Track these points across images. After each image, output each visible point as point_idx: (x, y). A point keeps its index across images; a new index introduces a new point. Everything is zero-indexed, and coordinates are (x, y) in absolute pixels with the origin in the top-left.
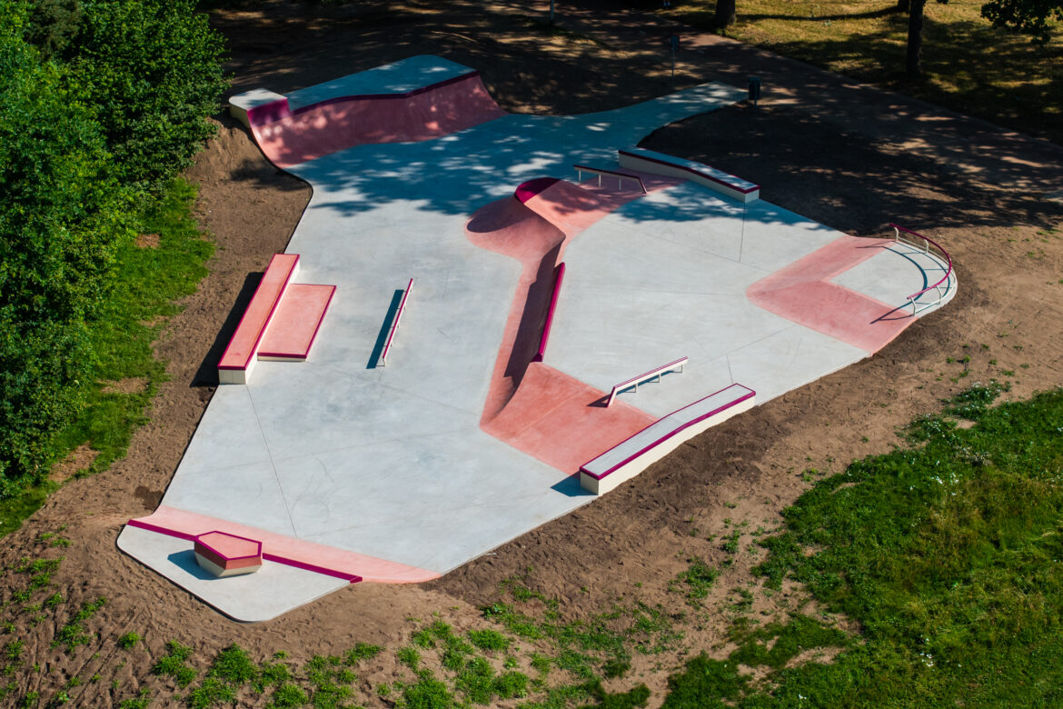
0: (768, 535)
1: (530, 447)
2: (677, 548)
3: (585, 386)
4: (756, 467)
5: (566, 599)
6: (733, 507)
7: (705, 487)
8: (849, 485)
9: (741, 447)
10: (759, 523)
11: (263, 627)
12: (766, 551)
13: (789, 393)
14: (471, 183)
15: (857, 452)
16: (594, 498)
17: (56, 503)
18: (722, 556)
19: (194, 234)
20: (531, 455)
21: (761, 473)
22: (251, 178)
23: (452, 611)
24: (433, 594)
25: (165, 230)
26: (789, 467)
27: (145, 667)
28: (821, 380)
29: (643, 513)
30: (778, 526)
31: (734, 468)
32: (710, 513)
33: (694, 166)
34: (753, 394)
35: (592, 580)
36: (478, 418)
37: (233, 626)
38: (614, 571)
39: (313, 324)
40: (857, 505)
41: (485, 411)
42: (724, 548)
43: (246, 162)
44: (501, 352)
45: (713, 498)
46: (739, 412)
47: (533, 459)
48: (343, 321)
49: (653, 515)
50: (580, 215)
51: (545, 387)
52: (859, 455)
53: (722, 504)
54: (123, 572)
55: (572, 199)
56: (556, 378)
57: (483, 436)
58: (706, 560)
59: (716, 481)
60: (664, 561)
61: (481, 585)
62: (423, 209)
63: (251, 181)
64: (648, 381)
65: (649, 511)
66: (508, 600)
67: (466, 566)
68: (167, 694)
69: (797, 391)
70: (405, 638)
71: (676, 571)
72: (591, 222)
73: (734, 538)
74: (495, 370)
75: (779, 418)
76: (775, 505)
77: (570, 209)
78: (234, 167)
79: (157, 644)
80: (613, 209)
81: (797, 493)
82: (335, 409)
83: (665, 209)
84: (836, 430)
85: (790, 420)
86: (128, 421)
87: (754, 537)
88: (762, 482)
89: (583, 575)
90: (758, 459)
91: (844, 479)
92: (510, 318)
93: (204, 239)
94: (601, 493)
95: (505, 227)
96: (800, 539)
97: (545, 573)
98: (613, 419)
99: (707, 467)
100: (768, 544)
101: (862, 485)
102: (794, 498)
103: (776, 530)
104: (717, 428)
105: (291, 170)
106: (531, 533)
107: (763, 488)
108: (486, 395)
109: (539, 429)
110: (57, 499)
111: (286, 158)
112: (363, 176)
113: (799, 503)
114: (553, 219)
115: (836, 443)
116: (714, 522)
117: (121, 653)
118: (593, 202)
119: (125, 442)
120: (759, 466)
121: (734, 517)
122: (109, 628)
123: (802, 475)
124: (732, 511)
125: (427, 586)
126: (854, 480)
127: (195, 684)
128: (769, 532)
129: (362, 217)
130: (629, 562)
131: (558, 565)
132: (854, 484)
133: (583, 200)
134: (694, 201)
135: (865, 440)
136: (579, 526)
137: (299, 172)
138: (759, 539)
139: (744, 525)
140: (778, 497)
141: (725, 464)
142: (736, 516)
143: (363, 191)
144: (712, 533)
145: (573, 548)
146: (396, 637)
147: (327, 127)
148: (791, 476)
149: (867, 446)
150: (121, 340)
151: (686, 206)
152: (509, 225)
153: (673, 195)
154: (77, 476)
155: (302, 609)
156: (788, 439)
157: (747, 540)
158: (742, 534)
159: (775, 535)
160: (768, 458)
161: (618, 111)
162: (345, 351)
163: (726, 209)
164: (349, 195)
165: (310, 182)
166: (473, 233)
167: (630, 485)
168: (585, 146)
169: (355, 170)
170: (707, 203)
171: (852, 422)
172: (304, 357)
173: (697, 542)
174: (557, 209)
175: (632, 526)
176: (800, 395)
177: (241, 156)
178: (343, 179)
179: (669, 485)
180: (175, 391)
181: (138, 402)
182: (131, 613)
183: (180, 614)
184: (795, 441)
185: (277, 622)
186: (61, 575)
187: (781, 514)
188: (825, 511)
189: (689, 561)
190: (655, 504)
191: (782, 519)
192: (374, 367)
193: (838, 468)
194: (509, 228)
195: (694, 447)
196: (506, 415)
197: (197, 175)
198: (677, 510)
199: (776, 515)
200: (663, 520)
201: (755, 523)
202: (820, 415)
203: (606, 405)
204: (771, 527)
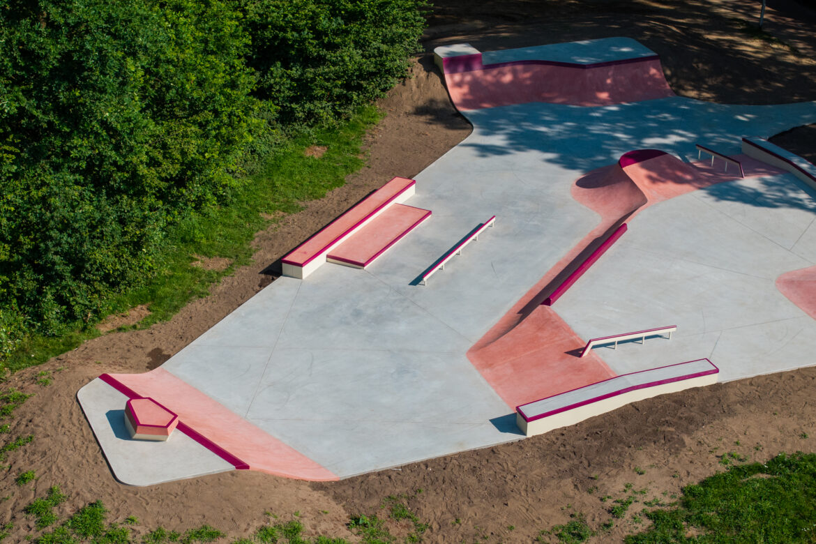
0: (658, 507)
1: (497, 381)
2: (569, 501)
3: (573, 334)
4: (682, 440)
5: (435, 526)
6: (641, 473)
7: (627, 448)
8: (764, 476)
9: (680, 418)
10: (658, 494)
11: (135, 490)
12: (650, 522)
13: (759, 377)
14: (604, 147)
15: (789, 446)
16: (522, 437)
17: (86, 348)
18: (606, 518)
19: (356, 151)
20: (493, 387)
21: (685, 447)
22: (431, 114)
23: (319, 514)
24: (316, 494)
25: (333, 145)
26: (714, 446)
27: (23, 504)
28: (798, 371)
29: (557, 461)
30: (674, 501)
31: (662, 436)
32: (617, 474)
33: (795, 160)
34: (717, 371)
35: (470, 513)
36: (471, 345)
37: (114, 484)
38: (496, 510)
39: (389, 240)
40: (761, 498)
41: (481, 340)
42: (611, 511)
43: (432, 101)
44: (531, 291)
45: (628, 461)
46: (699, 385)
47: (493, 390)
48: (418, 242)
49: (565, 465)
50: (671, 186)
51: (540, 329)
52: (789, 449)
53: (632, 468)
54: (65, 416)
55: (669, 171)
56: (553, 323)
57: (465, 362)
58: (589, 520)
59: (638, 446)
60: (548, 511)
61: (369, 495)
62: (549, 161)
63: (429, 117)
64: (633, 340)
65: (563, 460)
66: (383, 515)
67: (367, 475)
68: (23, 532)
69: (767, 377)
70: (251, 531)
71: (554, 523)
72: (677, 194)
73: (625, 504)
74: (514, 307)
75: (733, 398)
76: (681, 480)
77: (663, 179)
78: (421, 103)
79: (44, 486)
80: (703, 186)
81: (707, 473)
82: (358, 314)
83: (751, 193)
84: (779, 421)
85: (742, 403)
86: (193, 293)
87: (646, 507)
88: (680, 456)
89: (465, 508)
90: (689, 432)
91: (760, 469)
92: (559, 264)
93: (360, 157)
94: (529, 435)
95: (603, 186)
96: (688, 519)
97: (431, 498)
98: (580, 369)
99: (638, 431)
100: (655, 517)
101: (776, 479)
102: (703, 478)
103: (670, 505)
104: (669, 396)
105: (465, 113)
106: (445, 458)
107: (679, 462)
108: (492, 326)
109: (514, 365)
110: (88, 346)
111: (466, 103)
112: (520, 127)
113: (704, 483)
114: (644, 186)
115: (773, 433)
116: (616, 486)
117: (15, 488)
118: (688, 177)
119: (176, 308)
120: (687, 439)
121: (637, 483)
122: (21, 463)
123: (722, 457)
124: (639, 477)
125: (318, 486)
126: (773, 473)
127: (49, 529)
128: (662, 505)
129: (494, 160)
130: (514, 504)
131: (449, 492)
132: (769, 476)
133: (680, 174)
134: (780, 191)
135: (804, 436)
136: (492, 460)
137: (472, 116)
138: (649, 510)
139: (642, 492)
140: (688, 473)
141: (655, 432)
142: (639, 482)
143: (510, 139)
144: (609, 494)
145: (472, 480)
146: (244, 526)
147: (512, 83)
148: (711, 456)
149: (803, 442)
150: (235, 226)
151: (771, 194)
152: (608, 184)
153: (766, 183)
154: (120, 329)
155: (179, 483)
156: (730, 420)
157: (637, 508)
158: (636, 501)
159: (665, 509)
160: (700, 435)
161: (770, 106)
162: (403, 266)
163: (807, 203)
164: (498, 140)
165: (474, 125)
166: (578, 187)
167: (562, 433)
168: (722, 131)
169: (515, 122)
170: (792, 195)
171: (801, 417)
172: (363, 265)
173: (590, 499)
174: (650, 178)
175: (539, 470)
176: (768, 381)
177: (430, 95)
178: (502, 126)
179: (595, 440)
180: (245, 274)
181: (212, 278)
182: (44, 454)
183: (79, 464)
184: (734, 424)
185: (150, 489)
186: (22, 408)
187: (682, 490)
188: (724, 496)
189: (572, 516)
190: (572, 455)
191: (681, 495)
192: (415, 285)
193: (762, 458)
194: (606, 188)
195: (638, 410)
196: (493, 348)
197: (388, 106)
198: (589, 465)
199: (678, 490)
200: (571, 472)
201: (655, 493)
202: (774, 404)
203: (580, 356)
204: (667, 500)
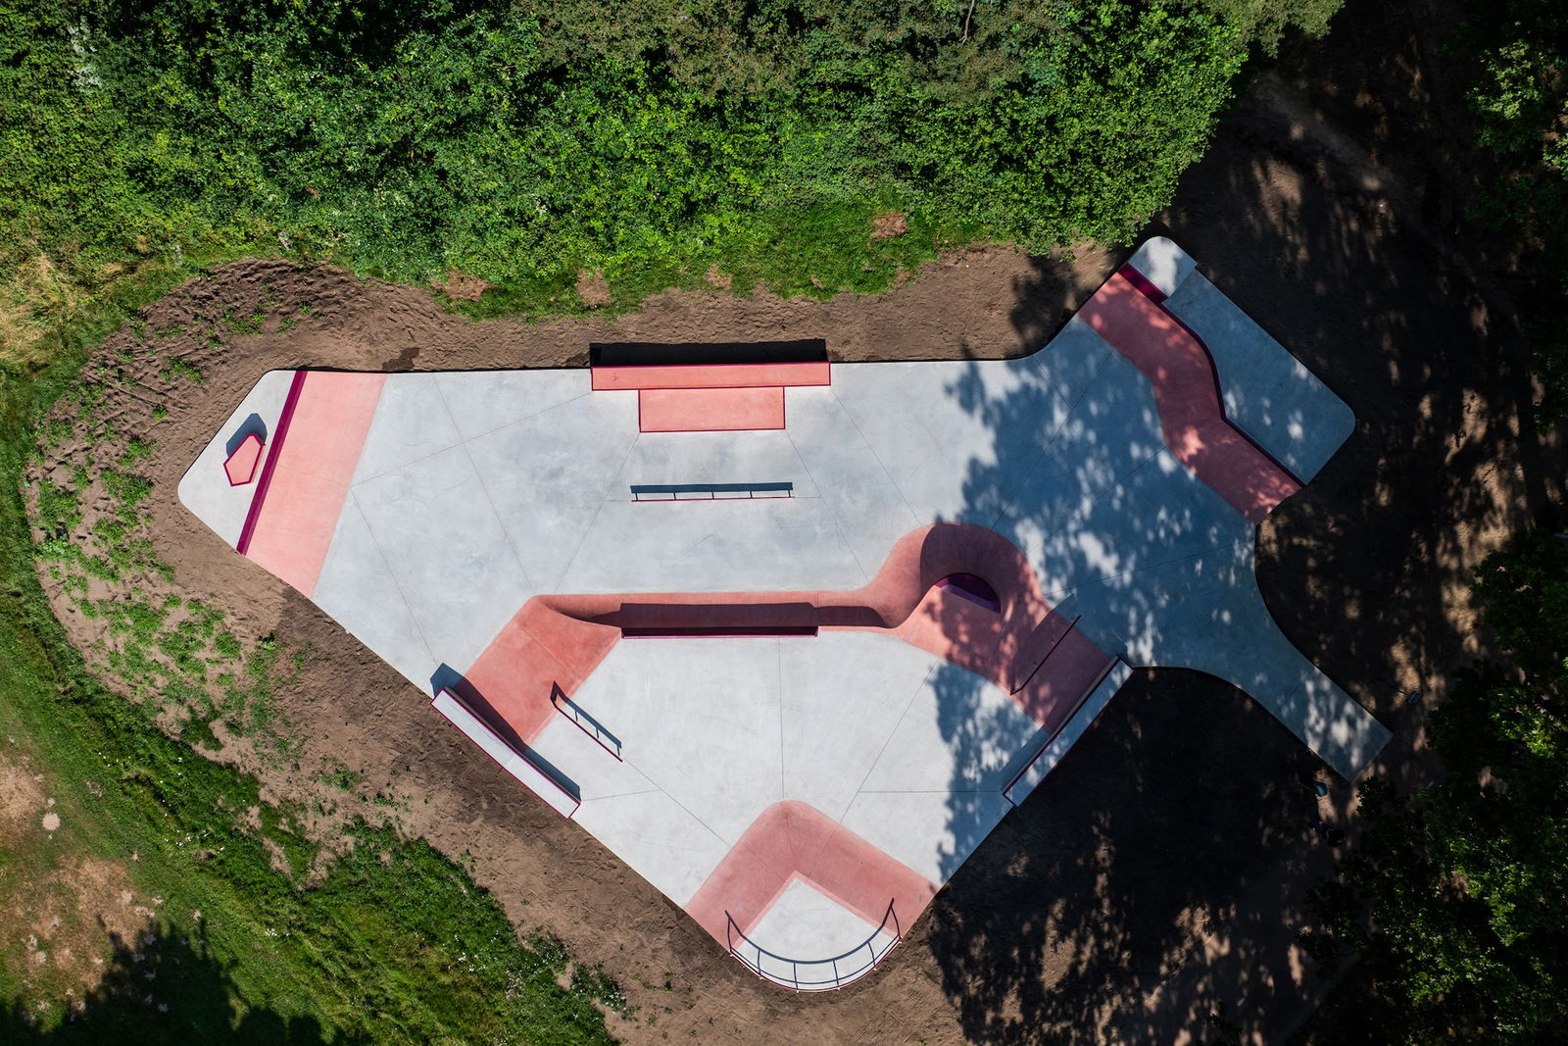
1: (505, 639)
2: (375, 762)
3: (586, 675)
4: (476, 819)
5: (299, 690)
6: (426, 802)
7: (451, 781)
8: (464, 889)
9: (503, 807)
10: (410, 821)
11: (176, 501)
12: (381, 825)
13: (599, 843)
15: (507, 896)
16: (430, 696)
20: (494, 642)
21: (469, 823)
23: (249, 618)
24: (275, 600)
26: (479, 844)
29: (415, 736)
31: (474, 803)
32: (420, 785)
35: (325, 705)
37: (175, 481)
38: (339, 720)
39: (701, 425)
42: (380, 796)
45: (437, 787)
48: (722, 448)
49: (414, 744)
51: (585, 645)
52: (504, 897)
53: (430, 794)
56: (596, 652)
58: (365, 784)
60: (358, 754)
65: (419, 740)
69: (603, 850)
71: (348, 763)
73: (391, 803)
74: (634, 595)
75: (553, 836)
76: (431, 833)
81: (446, 849)
84: (538, 881)
85: (551, 845)
87: (394, 818)
88: (457, 824)
89: (328, 699)
90: (487, 819)
91: (470, 884)
94: (435, 702)
96: (396, 850)
97: (326, 672)
98: (534, 704)
99: (474, 782)
100: (389, 828)
102: (440, 848)
103: (403, 834)
106: (376, 658)
107: (450, 825)
108: (589, 593)
109: (529, 645)
113: (433, 850)
115: (518, 881)
119: (497, 314)
120: (478, 822)
123: (470, 854)
124: (422, 802)
125: (290, 594)
126: (470, 893)
128: (400, 828)
130: (352, 729)
132: (465, 892)
135: (527, 903)
136: (391, 691)
138: (392, 821)
139: (407, 810)
140: (440, 836)
142: (418, 804)
149: (518, 905)
157: (391, 812)
158: (397, 809)
160: (489, 829)
162: (663, 462)
172: (641, 431)
173: (384, 777)
176: (598, 852)
179: (452, 753)
185: (183, 510)
187: (421, 838)
191: (416, 838)
192: (633, 492)
198: (422, 760)
201: (409, 818)
202: (561, 868)
203: (554, 698)
204: (406, 829)
